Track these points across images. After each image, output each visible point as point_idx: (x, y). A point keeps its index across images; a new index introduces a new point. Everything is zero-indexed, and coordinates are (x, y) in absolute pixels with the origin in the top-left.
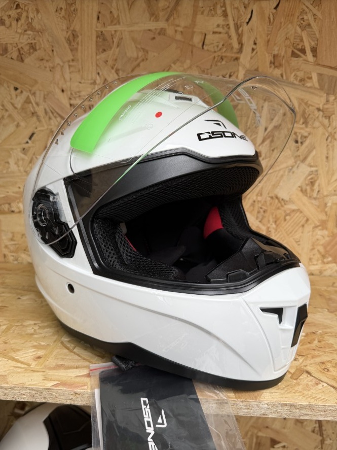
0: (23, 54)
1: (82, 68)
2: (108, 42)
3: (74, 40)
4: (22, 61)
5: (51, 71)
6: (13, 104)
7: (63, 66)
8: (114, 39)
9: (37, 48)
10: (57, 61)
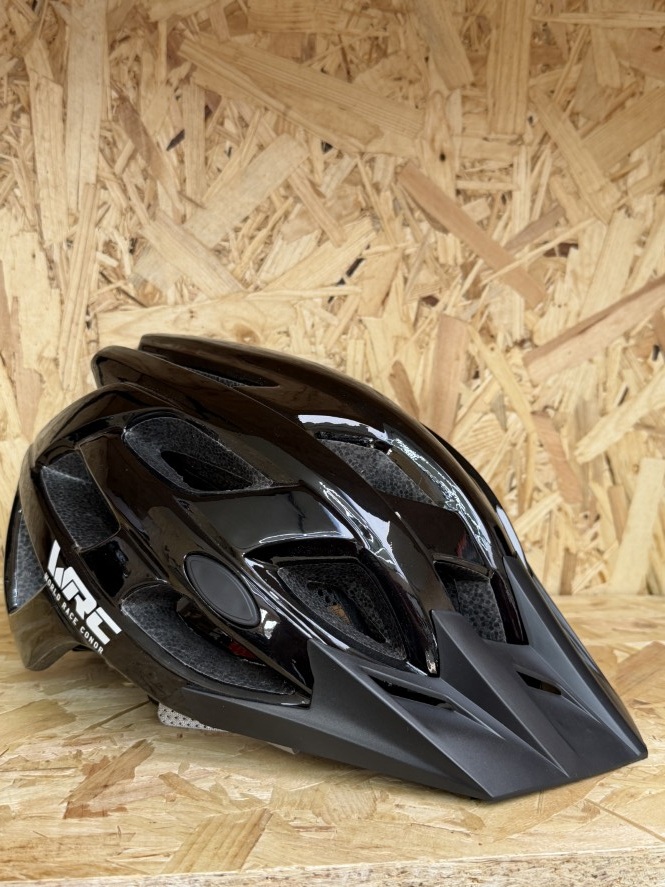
0: (352, 62)
1: (494, 105)
2: (557, 48)
3: (479, 39)
4: (349, 77)
5: (417, 107)
6: (314, 185)
7: (448, 98)
8: (572, 43)
9: (390, 50)
10: (436, 83)
